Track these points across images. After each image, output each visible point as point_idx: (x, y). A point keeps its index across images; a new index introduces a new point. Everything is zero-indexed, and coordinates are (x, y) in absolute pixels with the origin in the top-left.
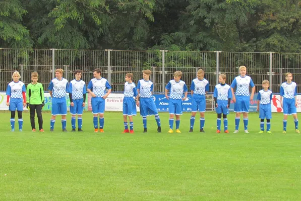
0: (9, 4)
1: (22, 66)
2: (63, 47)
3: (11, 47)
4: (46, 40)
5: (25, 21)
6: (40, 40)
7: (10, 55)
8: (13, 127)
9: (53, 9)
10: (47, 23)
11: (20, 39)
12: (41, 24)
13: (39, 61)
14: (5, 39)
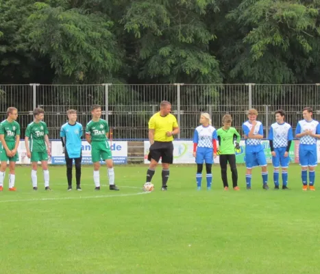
0: (192, 27)
1: (210, 106)
2: (262, 82)
3: (196, 83)
4: (240, 73)
5: (213, 48)
6: (233, 73)
7: (194, 92)
8: (199, 185)
9: (249, 32)
10: (242, 51)
11: (207, 72)
12: (233, 52)
13: (231, 100)
14: (188, 72)
